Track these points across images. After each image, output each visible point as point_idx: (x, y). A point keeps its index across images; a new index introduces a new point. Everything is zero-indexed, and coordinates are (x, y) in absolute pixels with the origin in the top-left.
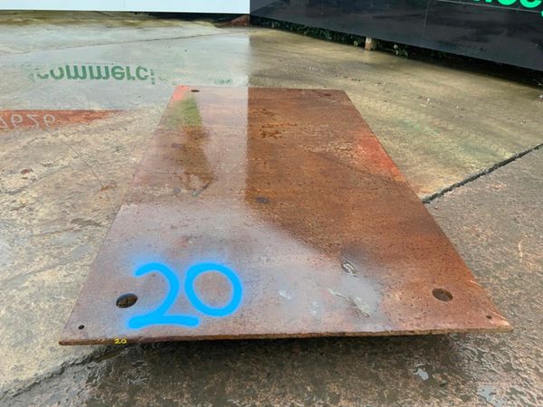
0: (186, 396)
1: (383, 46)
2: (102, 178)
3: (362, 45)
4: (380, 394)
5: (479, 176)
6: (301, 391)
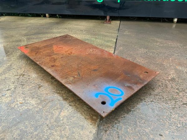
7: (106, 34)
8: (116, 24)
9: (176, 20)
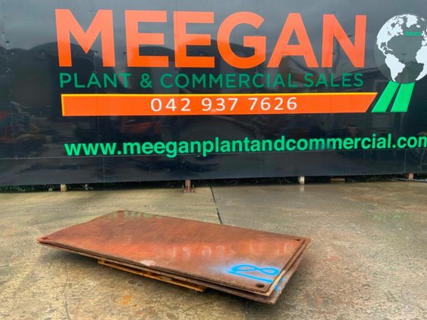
7: (195, 208)
8: (205, 191)
9: (302, 179)
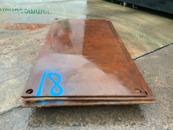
0: (45, 119)
1: (129, 5)
2: (31, 50)
3: (123, 4)
4: (101, 122)
5: (150, 53)
6: (78, 120)
